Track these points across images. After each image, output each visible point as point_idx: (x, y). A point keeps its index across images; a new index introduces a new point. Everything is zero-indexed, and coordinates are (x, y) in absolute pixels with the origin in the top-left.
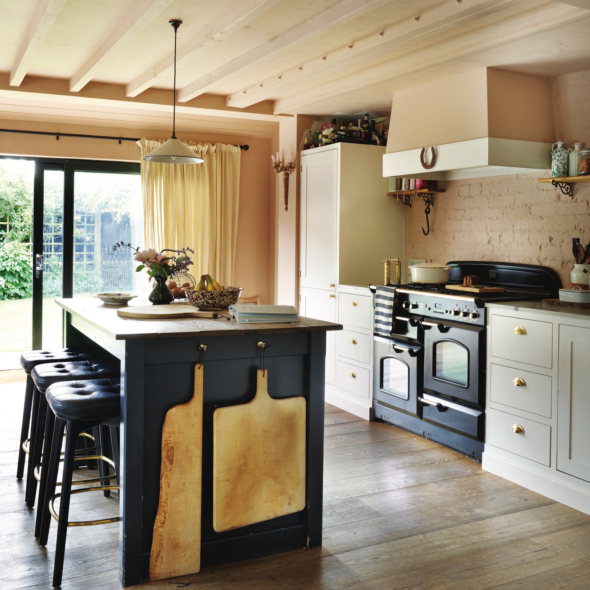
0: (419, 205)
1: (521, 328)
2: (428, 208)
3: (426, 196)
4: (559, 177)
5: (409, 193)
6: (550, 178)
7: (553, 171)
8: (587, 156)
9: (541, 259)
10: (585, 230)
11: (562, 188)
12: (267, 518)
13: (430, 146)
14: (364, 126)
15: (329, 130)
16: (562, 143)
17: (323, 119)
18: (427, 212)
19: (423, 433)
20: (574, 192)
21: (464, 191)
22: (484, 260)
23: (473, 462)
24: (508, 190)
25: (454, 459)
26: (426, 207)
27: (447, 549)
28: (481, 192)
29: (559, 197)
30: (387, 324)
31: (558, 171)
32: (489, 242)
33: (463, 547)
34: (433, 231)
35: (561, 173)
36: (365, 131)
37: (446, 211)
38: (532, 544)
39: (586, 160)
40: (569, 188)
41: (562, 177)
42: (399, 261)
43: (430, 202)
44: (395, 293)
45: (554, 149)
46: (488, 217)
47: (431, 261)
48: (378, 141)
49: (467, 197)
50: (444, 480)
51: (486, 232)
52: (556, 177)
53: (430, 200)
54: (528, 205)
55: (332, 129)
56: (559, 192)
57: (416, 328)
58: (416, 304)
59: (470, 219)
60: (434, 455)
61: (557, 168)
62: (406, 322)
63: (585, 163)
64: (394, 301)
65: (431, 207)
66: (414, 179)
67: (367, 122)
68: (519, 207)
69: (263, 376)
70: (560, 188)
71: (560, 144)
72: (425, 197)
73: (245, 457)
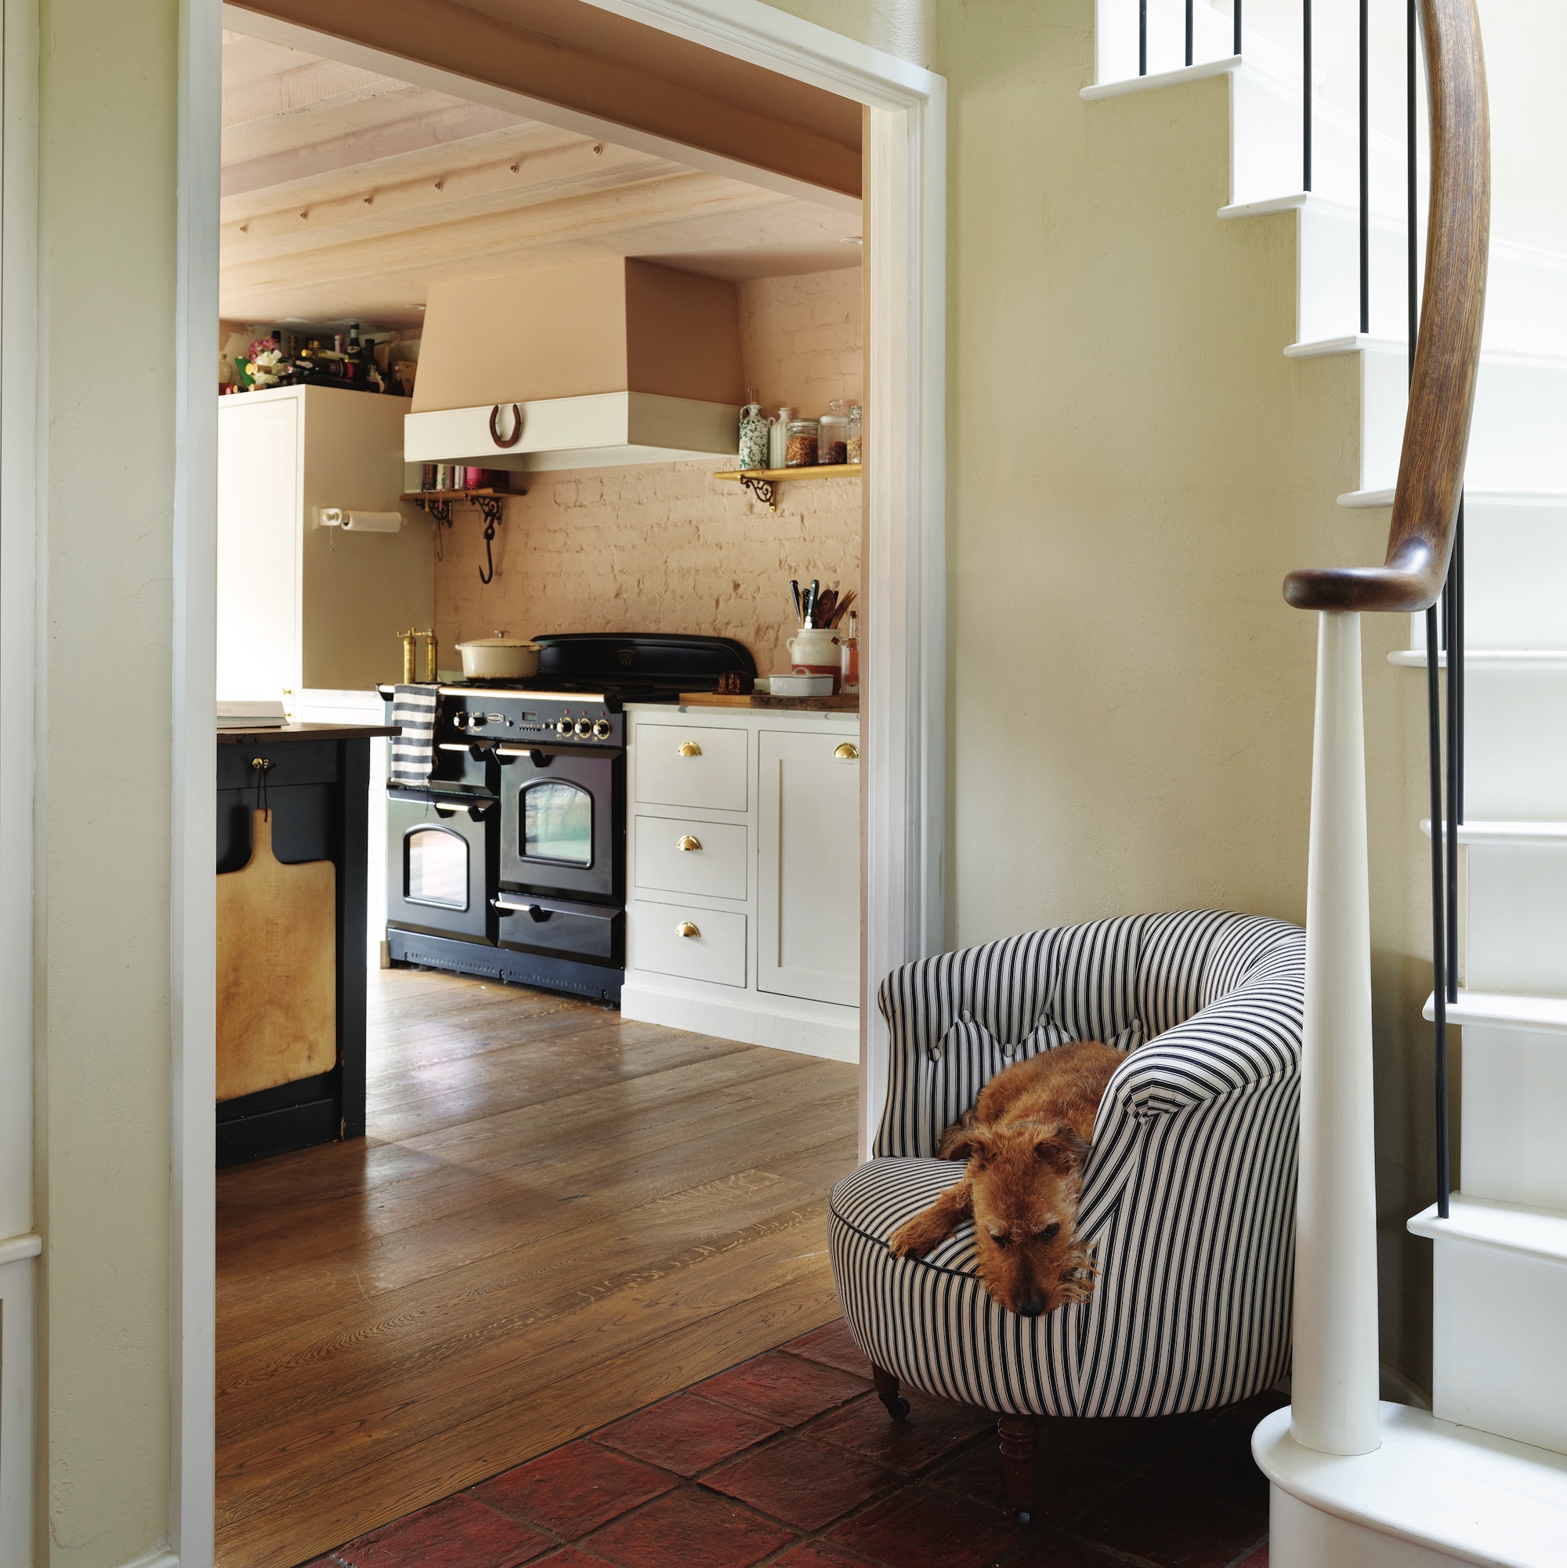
0: (472, 522)
1: (691, 744)
2: (491, 527)
3: (486, 502)
4: (752, 470)
5: (452, 495)
6: (735, 472)
7: (742, 458)
8: (801, 433)
9: (718, 624)
10: (797, 568)
11: (758, 490)
12: (273, 1083)
13: (509, 403)
14: (349, 351)
15: (272, 356)
16: (757, 406)
17: (250, 329)
18: (489, 536)
19: (498, 972)
20: (778, 498)
21: (567, 494)
22: (607, 631)
23: (602, 1010)
24: (655, 494)
25: (566, 1009)
26: (487, 524)
27: (587, 1115)
28: (602, 496)
29: (751, 507)
30: (422, 760)
31: (752, 459)
32: (617, 595)
33: (615, 1110)
34: (500, 574)
35: (756, 463)
36: (352, 361)
37: (528, 535)
38: (726, 1096)
39: (800, 439)
40: (770, 489)
41: (758, 470)
42: (433, 637)
43: (495, 514)
44: (439, 696)
45: (744, 417)
46: (615, 546)
47: (503, 633)
48: (382, 386)
49: (571, 506)
50: (556, 1036)
51: (613, 576)
52: (748, 470)
53: (495, 511)
54: (694, 523)
55: (277, 354)
56: (751, 497)
57: (484, 763)
58: (481, 716)
59: (579, 549)
60: (526, 1006)
61: (750, 453)
62: (460, 754)
63: (799, 446)
64: (436, 713)
65: (495, 525)
66: (462, 468)
67: (355, 342)
68: (676, 526)
69: (266, 821)
70: (754, 491)
71: (754, 409)
72: (484, 504)
73: (236, 969)
